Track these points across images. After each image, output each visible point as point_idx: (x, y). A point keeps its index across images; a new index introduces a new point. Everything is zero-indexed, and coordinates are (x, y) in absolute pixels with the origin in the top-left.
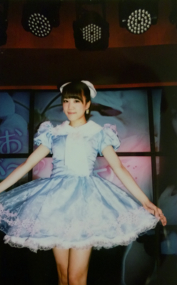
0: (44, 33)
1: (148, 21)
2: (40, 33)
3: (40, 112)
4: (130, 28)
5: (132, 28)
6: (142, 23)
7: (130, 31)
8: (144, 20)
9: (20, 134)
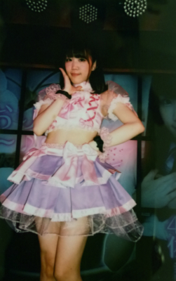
0: (40, 9)
1: (144, 5)
2: (37, 9)
3: (32, 90)
4: (126, 11)
5: (128, 11)
6: (138, 7)
7: (126, 14)
8: (141, 4)
9: (11, 110)
